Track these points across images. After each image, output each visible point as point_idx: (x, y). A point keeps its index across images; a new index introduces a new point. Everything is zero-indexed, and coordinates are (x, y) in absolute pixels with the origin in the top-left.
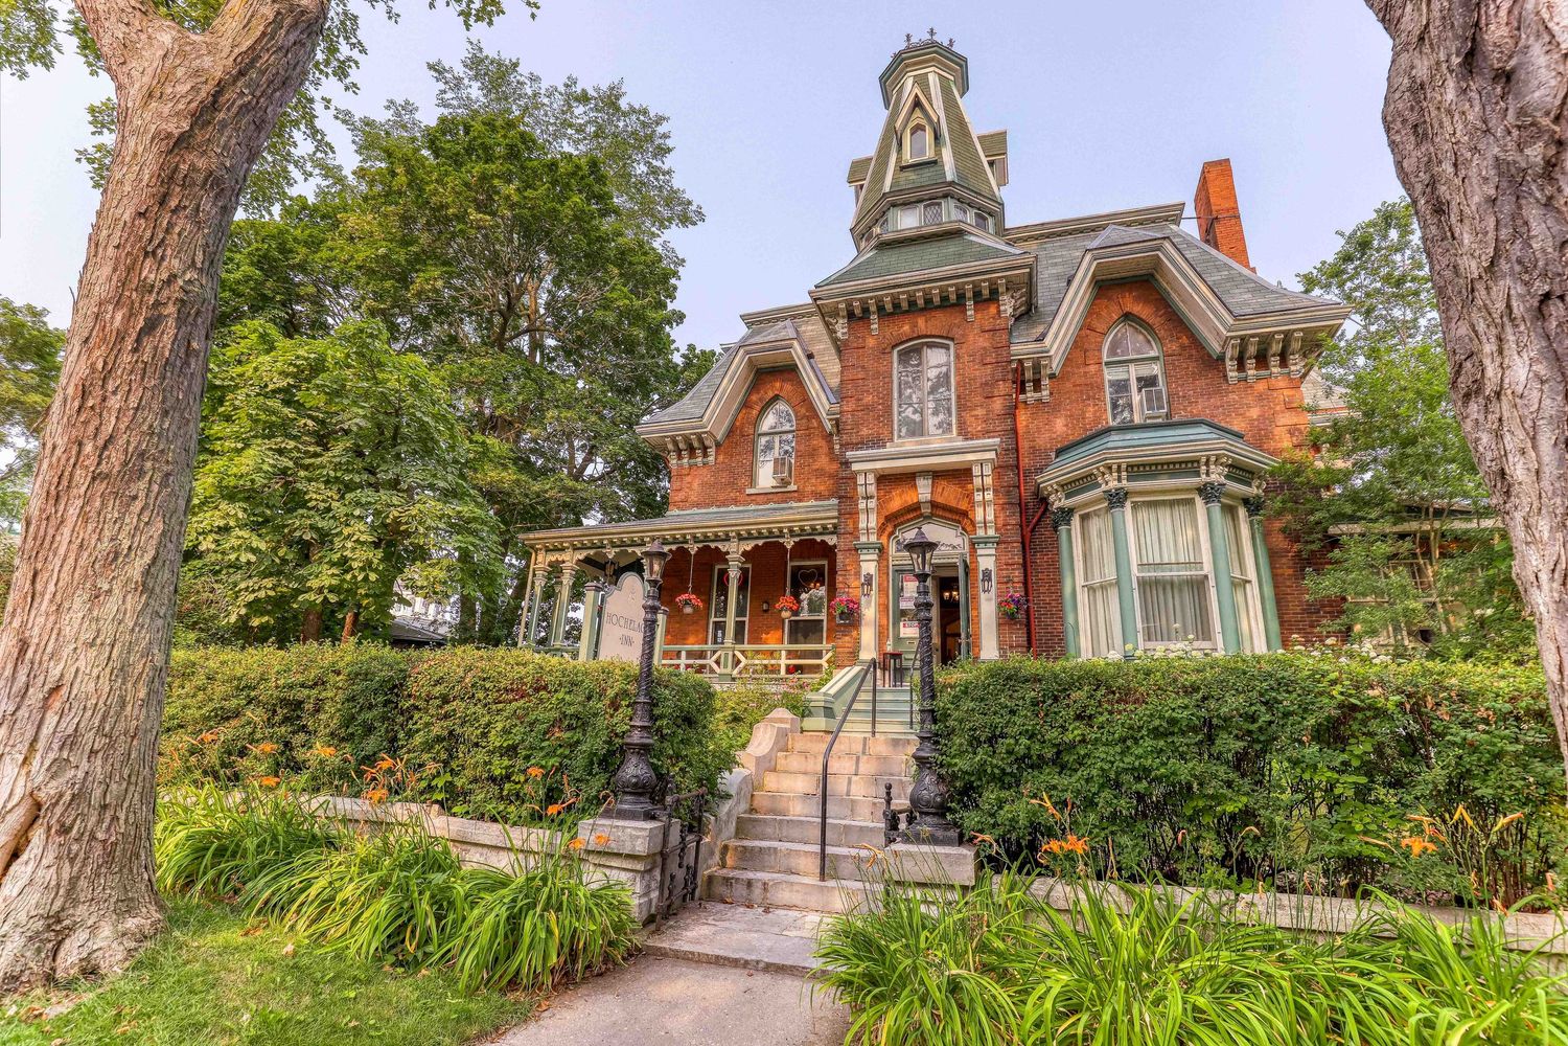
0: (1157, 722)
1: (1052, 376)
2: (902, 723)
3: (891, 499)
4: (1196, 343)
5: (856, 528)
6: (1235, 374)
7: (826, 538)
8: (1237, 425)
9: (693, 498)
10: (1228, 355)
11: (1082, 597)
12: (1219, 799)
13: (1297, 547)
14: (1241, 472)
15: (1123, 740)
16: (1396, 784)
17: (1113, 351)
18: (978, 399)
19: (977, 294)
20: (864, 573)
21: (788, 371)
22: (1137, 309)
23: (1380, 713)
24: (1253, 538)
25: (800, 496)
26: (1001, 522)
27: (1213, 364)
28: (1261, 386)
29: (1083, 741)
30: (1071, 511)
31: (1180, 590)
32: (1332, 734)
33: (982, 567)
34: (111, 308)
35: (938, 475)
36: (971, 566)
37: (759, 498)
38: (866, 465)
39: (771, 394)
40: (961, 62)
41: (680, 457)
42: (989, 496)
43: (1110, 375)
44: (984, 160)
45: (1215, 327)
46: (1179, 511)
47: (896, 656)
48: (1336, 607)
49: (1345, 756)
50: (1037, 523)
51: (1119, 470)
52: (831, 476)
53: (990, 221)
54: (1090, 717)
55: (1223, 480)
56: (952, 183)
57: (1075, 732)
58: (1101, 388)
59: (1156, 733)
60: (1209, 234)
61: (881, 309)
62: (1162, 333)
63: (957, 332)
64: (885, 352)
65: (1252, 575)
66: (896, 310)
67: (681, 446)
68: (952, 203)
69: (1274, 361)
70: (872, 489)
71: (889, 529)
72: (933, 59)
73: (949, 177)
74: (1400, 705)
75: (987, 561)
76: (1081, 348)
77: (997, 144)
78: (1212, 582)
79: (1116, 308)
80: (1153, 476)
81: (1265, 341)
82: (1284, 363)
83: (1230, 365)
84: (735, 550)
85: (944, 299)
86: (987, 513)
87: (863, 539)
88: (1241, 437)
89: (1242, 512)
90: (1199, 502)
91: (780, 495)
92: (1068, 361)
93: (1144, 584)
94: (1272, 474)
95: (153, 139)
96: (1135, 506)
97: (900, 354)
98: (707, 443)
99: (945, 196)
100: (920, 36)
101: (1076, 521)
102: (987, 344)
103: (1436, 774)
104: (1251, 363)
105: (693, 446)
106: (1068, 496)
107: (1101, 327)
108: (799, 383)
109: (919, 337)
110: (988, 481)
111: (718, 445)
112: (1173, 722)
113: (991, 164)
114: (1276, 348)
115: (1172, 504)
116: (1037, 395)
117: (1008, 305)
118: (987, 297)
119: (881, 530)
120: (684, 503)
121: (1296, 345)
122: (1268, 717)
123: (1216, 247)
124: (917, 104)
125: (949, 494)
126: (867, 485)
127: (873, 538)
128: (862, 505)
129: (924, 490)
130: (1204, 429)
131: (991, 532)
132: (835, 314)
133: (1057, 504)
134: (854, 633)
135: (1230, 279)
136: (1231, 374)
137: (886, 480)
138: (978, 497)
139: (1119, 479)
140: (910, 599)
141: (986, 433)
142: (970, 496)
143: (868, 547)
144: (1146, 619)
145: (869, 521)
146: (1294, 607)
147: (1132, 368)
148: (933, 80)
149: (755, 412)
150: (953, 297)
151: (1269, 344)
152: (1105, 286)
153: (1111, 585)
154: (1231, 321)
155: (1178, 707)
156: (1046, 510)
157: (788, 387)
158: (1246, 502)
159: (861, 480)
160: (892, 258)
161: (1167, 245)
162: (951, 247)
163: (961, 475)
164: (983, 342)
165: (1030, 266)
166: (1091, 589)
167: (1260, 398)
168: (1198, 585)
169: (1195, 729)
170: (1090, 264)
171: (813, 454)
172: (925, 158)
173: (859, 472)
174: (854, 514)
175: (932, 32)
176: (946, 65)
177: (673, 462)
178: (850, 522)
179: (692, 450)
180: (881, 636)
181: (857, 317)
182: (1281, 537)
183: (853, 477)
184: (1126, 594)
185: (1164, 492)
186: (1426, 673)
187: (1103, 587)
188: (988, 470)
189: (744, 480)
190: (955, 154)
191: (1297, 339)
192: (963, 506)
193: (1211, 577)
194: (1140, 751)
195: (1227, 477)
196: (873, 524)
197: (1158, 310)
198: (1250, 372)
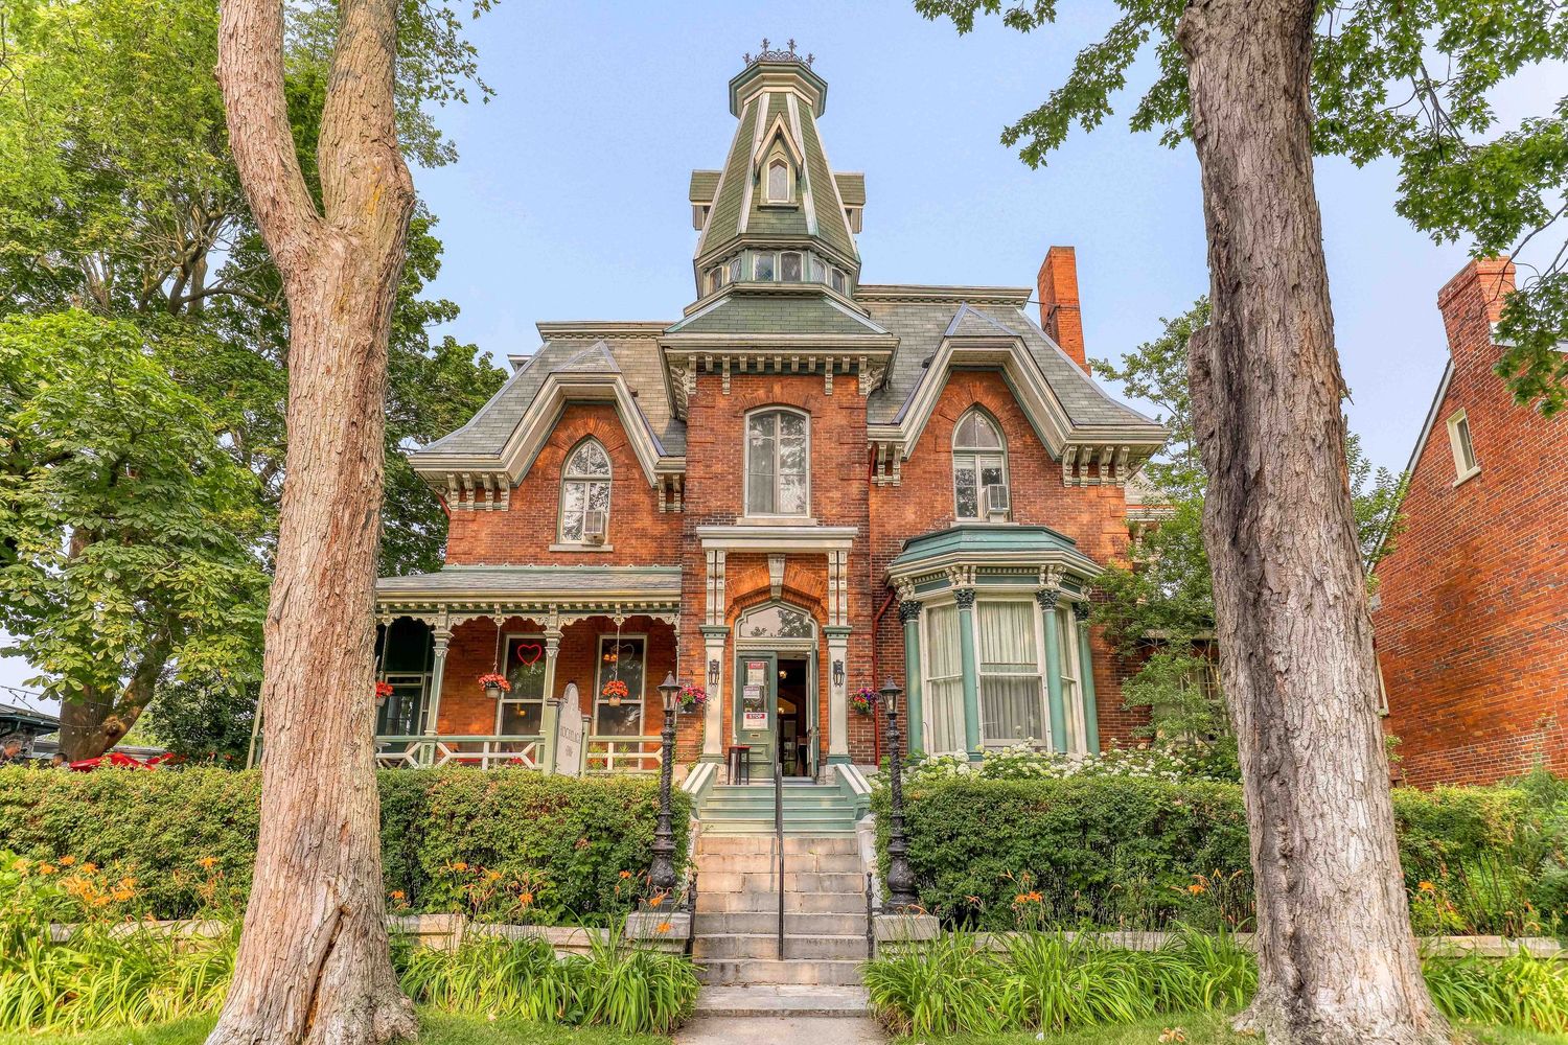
0: (1056, 824)
1: (904, 460)
2: (766, 822)
3: (740, 581)
4: (1039, 444)
5: (703, 609)
6: (1070, 479)
7: (662, 616)
8: (1070, 531)
9: (481, 550)
10: (1065, 460)
11: (927, 693)
12: (1091, 872)
13: (1114, 650)
14: (1073, 579)
15: (1035, 836)
16: (1188, 860)
17: (962, 440)
18: (833, 480)
19: (837, 366)
20: (710, 659)
21: (606, 406)
22: (989, 402)
23: (1182, 816)
24: (1079, 642)
25: (617, 558)
26: (853, 613)
27: (1051, 465)
28: (1092, 494)
29: (1010, 837)
30: (920, 604)
31: (1016, 689)
32: (1155, 830)
33: (833, 659)
34: (341, 507)
35: (791, 558)
36: (822, 656)
37: (566, 557)
38: (716, 541)
39: (582, 433)
40: (822, 87)
41: (462, 497)
42: (843, 585)
43: (959, 464)
44: (842, 207)
45: (1057, 434)
46: (1019, 613)
47: (742, 750)
48: (1146, 714)
49: (1161, 843)
50: (883, 614)
51: (969, 572)
52: (654, 538)
53: (847, 279)
54: (1014, 821)
55: (1058, 587)
56: (812, 238)
57: (1005, 831)
58: (948, 477)
59: (1055, 831)
60: (1051, 327)
61: (735, 366)
62: (1008, 428)
63: (813, 405)
64: (736, 416)
65: (1076, 676)
66: (753, 370)
67: (468, 485)
68: (812, 256)
69: (1104, 470)
70: (721, 569)
71: (736, 612)
72: (792, 79)
73: (812, 229)
74: (1192, 811)
75: (838, 652)
76: (932, 432)
77: (854, 187)
78: (1045, 684)
79: (965, 396)
80: (1001, 579)
81: (1098, 452)
82: (1112, 472)
83: (1066, 469)
84: (553, 626)
85: (803, 366)
86: (840, 603)
87: (710, 622)
88: (1072, 543)
89: (1071, 616)
90: (1037, 606)
91: (593, 555)
92: (919, 446)
93: (985, 681)
94: (1098, 582)
95: (353, 352)
96: (980, 605)
97: (752, 418)
98: (502, 485)
99: (805, 249)
100: (779, 45)
101: (923, 614)
102: (844, 422)
103: (1204, 853)
104: (1084, 469)
105: (480, 487)
106: (918, 590)
107: (952, 414)
108: (618, 424)
109: (774, 404)
110: (844, 570)
111: (514, 487)
112: (1065, 823)
113: (849, 212)
114: (1106, 459)
115: (1012, 605)
116: (888, 478)
117: (867, 383)
118: (847, 372)
119: (728, 614)
120: (468, 557)
121: (1123, 458)
122: (1120, 819)
123: (1057, 341)
124: (779, 136)
125: (803, 580)
126: (715, 564)
127: (720, 622)
128: (710, 585)
129: (776, 574)
130: (1043, 537)
131: (843, 623)
132: (683, 363)
133: (906, 597)
134: (698, 726)
135: (1070, 381)
136: (1067, 478)
137: (735, 558)
138: (832, 585)
139: (969, 581)
140: (754, 688)
141: (841, 520)
142: (824, 584)
143: (715, 631)
144: (986, 717)
145: (716, 603)
146: (1109, 706)
147: (978, 458)
148: (791, 101)
149: (562, 453)
150: (812, 367)
151: (1101, 454)
152: (959, 372)
153: (954, 681)
154: (1070, 430)
155: (1070, 814)
156: (893, 599)
157: (604, 428)
158: (1075, 606)
159: (710, 558)
160: (746, 311)
161: (1019, 344)
162: (811, 311)
163: (817, 560)
164: (840, 419)
165: (893, 349)
166: (935, 684)
167: (1091, 504)
168: (1032, 685)
169: (1077, 828)
170: (947, 351)
171: (633, 510)
172: (784, 202)
173: (709, 549)
174: (700, 594)
175: (792, 44)
176: (806, 88)
177: (453, 503)
178: (695, 602)
179: (479, 489)
180: (725, 729)
181: (708, 371)
182: (1101, 640)
183: (703, 554)
184: (970, 694)
185: (1006, 594)
186: (1206, 790)
187: (947, 683)
188: (843, 559)
189: (547, 534)
190: (816, 200)
191: (1124, 453)
192: (816, 593)
193: (1044, 678)
194: (1044, 843)
195: (1062, 584)
196: (721, 607)
197: (1005, 404)
198: (1084, 478)
